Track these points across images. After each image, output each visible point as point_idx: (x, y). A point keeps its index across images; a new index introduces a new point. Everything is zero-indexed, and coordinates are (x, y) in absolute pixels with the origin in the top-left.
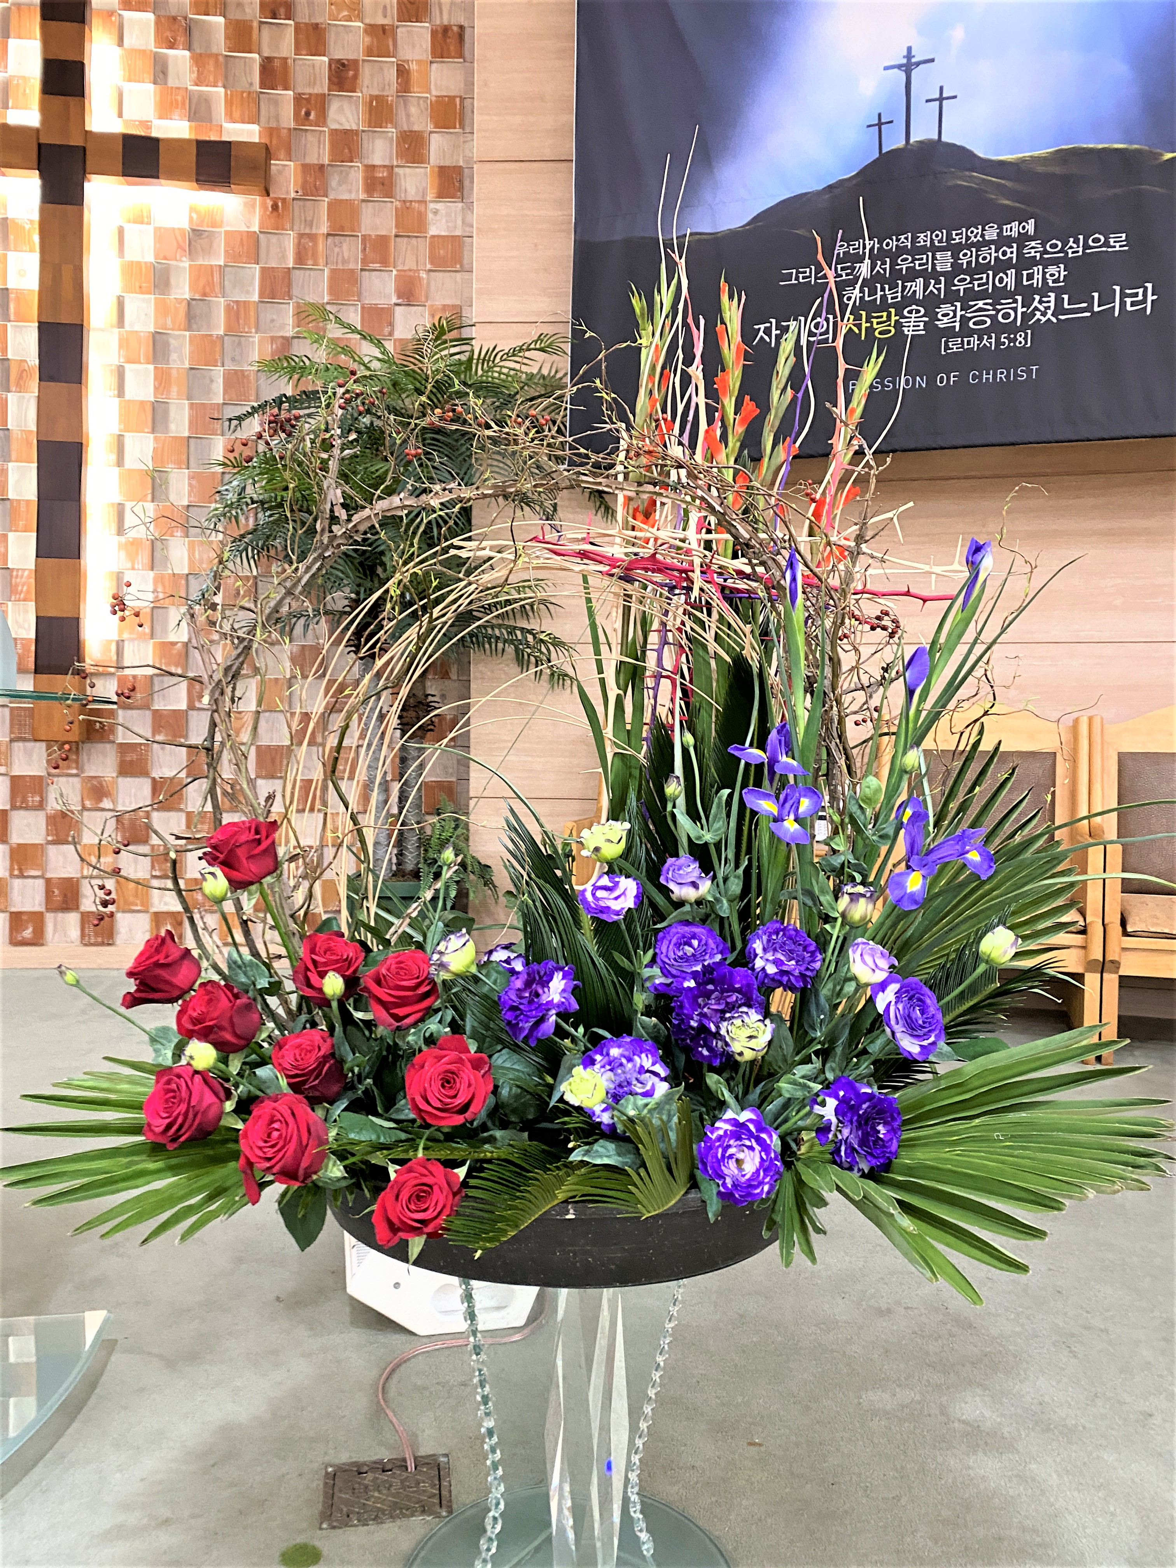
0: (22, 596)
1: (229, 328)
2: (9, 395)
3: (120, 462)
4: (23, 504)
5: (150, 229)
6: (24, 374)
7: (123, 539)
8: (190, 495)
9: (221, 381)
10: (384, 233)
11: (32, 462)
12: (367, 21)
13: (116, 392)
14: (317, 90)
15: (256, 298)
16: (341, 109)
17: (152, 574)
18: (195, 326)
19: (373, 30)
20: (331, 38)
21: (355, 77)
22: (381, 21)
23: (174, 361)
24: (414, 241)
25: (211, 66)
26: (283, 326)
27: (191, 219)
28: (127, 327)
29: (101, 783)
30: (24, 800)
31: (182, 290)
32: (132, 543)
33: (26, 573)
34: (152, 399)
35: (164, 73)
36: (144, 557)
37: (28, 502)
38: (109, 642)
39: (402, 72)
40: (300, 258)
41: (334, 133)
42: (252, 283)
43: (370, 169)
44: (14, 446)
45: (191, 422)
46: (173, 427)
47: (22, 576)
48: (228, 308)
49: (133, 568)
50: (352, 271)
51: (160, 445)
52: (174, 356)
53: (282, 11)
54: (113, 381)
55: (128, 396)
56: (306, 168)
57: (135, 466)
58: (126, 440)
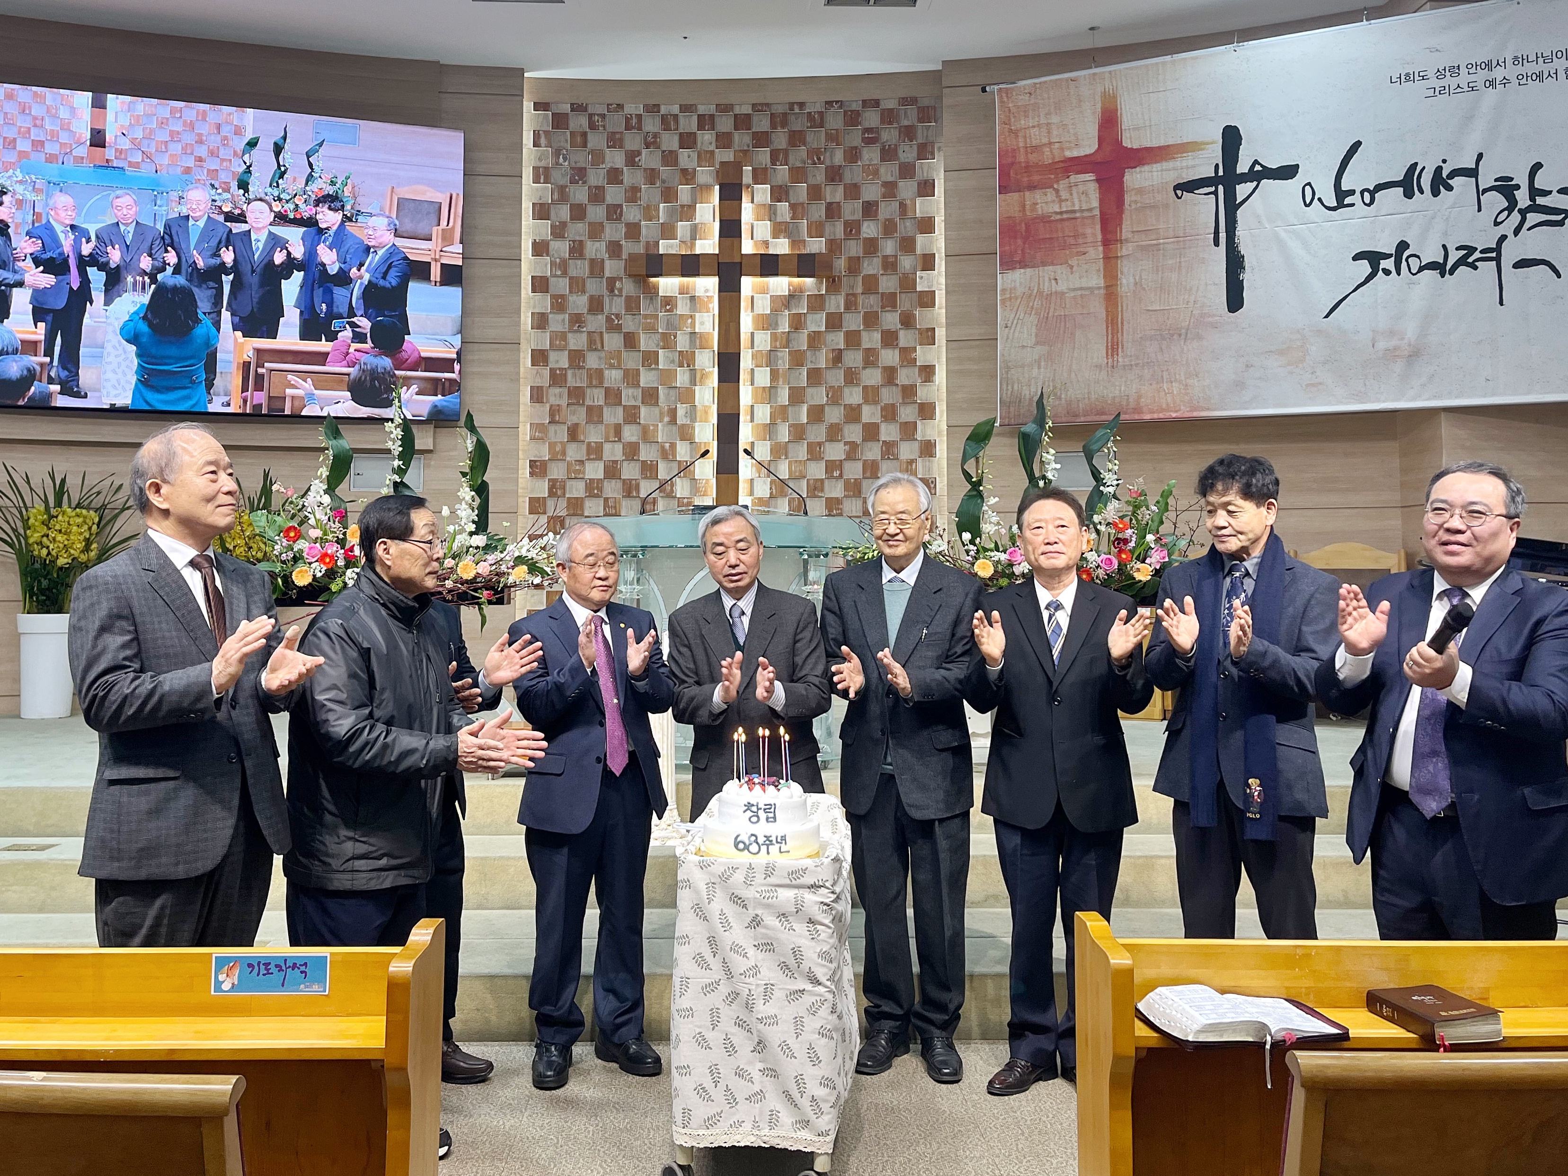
1: (810, 346)
2: (695, 387)
3: (752, 420)
4: (703, 445)
5: (768, 296)
6: (704, 376)
8: (788, 436)
9: (805, 373)
10: (893, 291)
12: (883, 179)
13: (752, 384)
14: (856, 217)
15: (823, 329)
16: (869, 226)
17: (767, 480)
18: (791, 345)
19: (886, 184)
20: (863, 189)
21: (877, 209)
22: (890, 179)
23: (780, 365)
24: (909, 294)
25: (800, 210)
26: (838, 344)
27: (789, 290)
28: (756, 349)
31: (784, 327)
33: (704, 481)
34: (768, 386)
35: (775, 214)
39: (903, 206)
40: (847, 308)
41: (865, 239)
42: (821, 321)
43: (885, 257)
44: (698, 415)
45: (789, 397)
46: (779, 399)
47: (702, 483)
48: (809, 335)
49: (760, 477)
50: (877, 312)
51: (773, 410)
52: (780, 362)
53: (837, 178)
54: (749, 377)
55: (756, 385)
56: (850, 259)
57: (760, 422)
58: (755, 408)
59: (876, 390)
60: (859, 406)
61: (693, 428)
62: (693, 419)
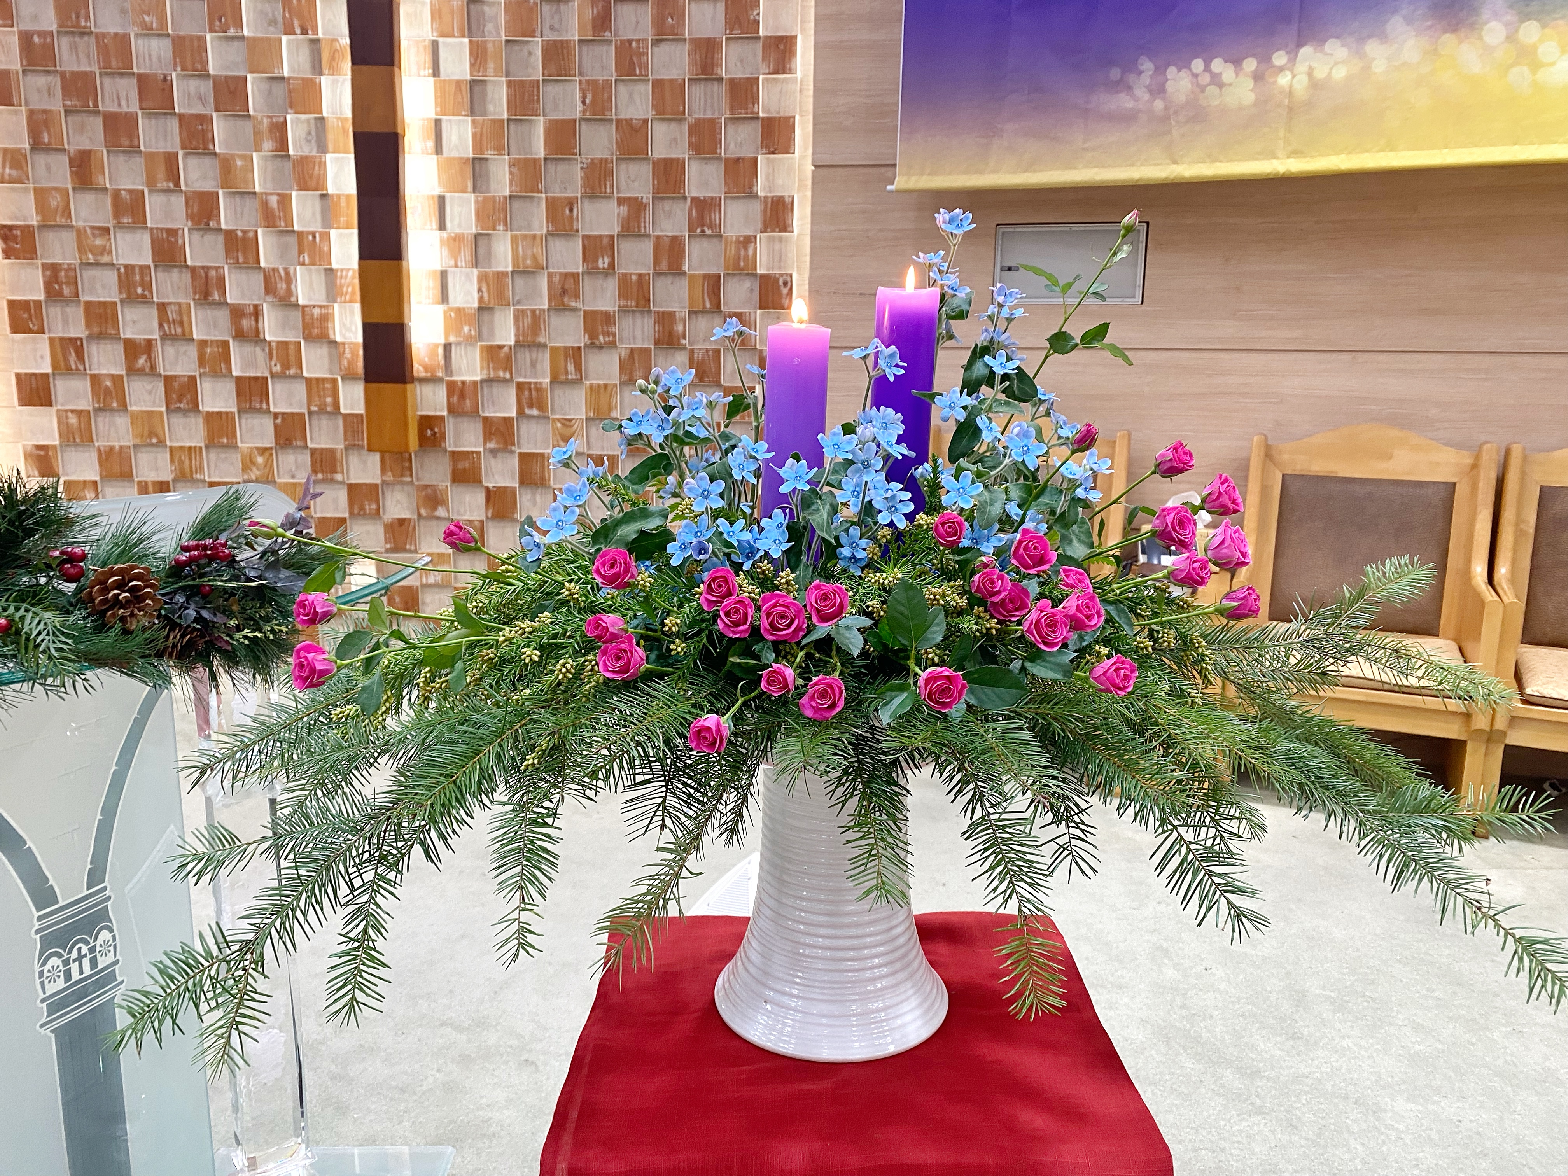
0: (348, 297)
2: (323, 78)
3: (438, 149)
4: (343, 200)
6: (337, 56)
7: (445, 234)
8: (511, 184)
9: (539, 53)
11: (349, 153)
13: (431, 71)
17: (475, 272)
23: (490, 32)
29: (435, 491)
30: (362, 508)
32: (454, 239)
33: (350, 273)
34: (469, 78)
36: (466, 254)
37: (348, 196)
38: (437, 346)
44: (330, 136)
45: (508, 103)
46: (491, 108)
47: (346, 276)
49: (456, 266)
51: (479, 130)
52: (489, 27)
54: (428, 59)
55: (443, 75)
57: (455, 154)
58: (444, 126)
59: (678, 87)
60: (646, 121)
61: (323, 165)
62: (323, 148)
